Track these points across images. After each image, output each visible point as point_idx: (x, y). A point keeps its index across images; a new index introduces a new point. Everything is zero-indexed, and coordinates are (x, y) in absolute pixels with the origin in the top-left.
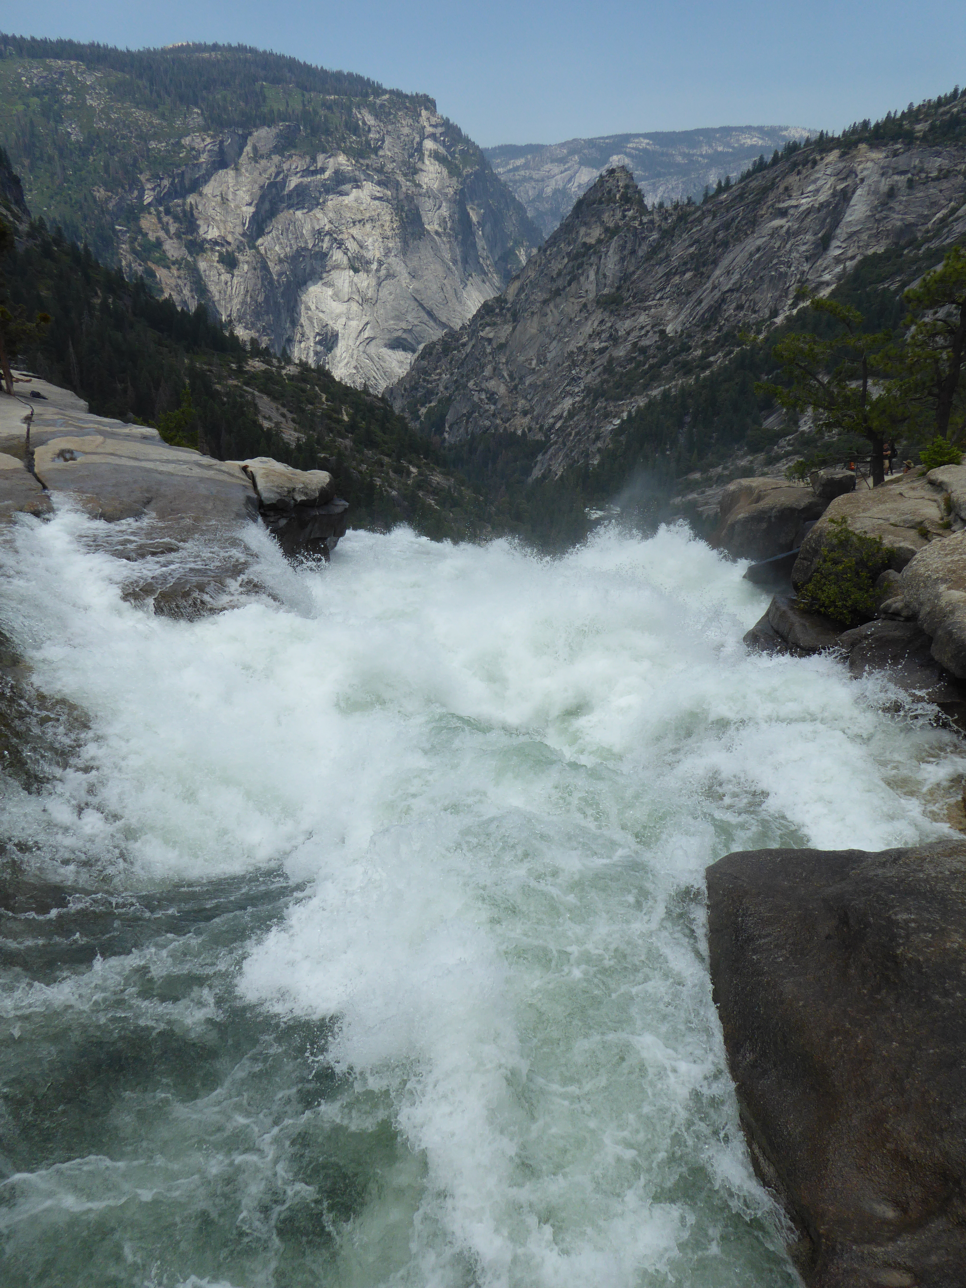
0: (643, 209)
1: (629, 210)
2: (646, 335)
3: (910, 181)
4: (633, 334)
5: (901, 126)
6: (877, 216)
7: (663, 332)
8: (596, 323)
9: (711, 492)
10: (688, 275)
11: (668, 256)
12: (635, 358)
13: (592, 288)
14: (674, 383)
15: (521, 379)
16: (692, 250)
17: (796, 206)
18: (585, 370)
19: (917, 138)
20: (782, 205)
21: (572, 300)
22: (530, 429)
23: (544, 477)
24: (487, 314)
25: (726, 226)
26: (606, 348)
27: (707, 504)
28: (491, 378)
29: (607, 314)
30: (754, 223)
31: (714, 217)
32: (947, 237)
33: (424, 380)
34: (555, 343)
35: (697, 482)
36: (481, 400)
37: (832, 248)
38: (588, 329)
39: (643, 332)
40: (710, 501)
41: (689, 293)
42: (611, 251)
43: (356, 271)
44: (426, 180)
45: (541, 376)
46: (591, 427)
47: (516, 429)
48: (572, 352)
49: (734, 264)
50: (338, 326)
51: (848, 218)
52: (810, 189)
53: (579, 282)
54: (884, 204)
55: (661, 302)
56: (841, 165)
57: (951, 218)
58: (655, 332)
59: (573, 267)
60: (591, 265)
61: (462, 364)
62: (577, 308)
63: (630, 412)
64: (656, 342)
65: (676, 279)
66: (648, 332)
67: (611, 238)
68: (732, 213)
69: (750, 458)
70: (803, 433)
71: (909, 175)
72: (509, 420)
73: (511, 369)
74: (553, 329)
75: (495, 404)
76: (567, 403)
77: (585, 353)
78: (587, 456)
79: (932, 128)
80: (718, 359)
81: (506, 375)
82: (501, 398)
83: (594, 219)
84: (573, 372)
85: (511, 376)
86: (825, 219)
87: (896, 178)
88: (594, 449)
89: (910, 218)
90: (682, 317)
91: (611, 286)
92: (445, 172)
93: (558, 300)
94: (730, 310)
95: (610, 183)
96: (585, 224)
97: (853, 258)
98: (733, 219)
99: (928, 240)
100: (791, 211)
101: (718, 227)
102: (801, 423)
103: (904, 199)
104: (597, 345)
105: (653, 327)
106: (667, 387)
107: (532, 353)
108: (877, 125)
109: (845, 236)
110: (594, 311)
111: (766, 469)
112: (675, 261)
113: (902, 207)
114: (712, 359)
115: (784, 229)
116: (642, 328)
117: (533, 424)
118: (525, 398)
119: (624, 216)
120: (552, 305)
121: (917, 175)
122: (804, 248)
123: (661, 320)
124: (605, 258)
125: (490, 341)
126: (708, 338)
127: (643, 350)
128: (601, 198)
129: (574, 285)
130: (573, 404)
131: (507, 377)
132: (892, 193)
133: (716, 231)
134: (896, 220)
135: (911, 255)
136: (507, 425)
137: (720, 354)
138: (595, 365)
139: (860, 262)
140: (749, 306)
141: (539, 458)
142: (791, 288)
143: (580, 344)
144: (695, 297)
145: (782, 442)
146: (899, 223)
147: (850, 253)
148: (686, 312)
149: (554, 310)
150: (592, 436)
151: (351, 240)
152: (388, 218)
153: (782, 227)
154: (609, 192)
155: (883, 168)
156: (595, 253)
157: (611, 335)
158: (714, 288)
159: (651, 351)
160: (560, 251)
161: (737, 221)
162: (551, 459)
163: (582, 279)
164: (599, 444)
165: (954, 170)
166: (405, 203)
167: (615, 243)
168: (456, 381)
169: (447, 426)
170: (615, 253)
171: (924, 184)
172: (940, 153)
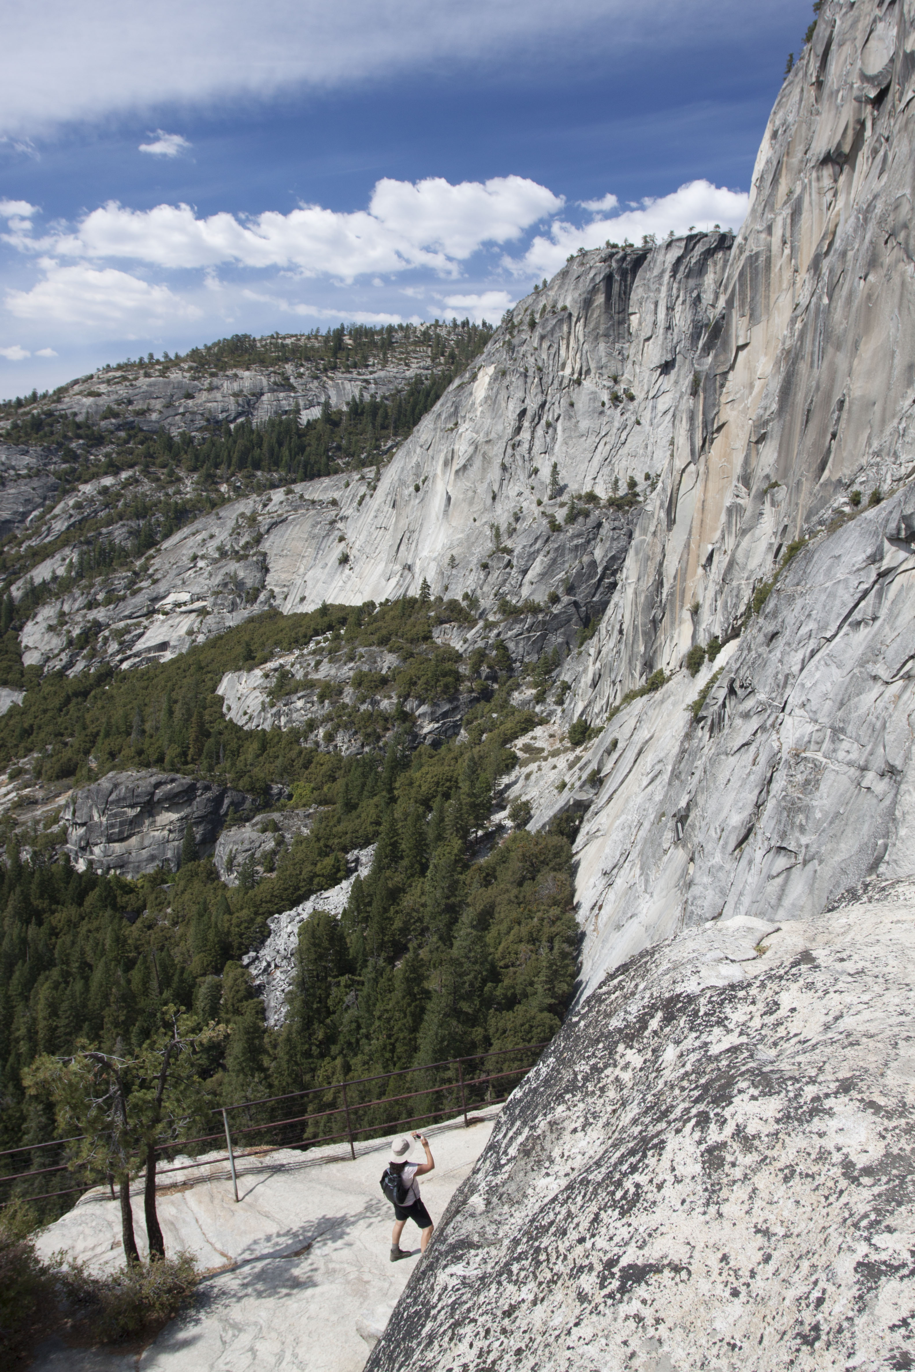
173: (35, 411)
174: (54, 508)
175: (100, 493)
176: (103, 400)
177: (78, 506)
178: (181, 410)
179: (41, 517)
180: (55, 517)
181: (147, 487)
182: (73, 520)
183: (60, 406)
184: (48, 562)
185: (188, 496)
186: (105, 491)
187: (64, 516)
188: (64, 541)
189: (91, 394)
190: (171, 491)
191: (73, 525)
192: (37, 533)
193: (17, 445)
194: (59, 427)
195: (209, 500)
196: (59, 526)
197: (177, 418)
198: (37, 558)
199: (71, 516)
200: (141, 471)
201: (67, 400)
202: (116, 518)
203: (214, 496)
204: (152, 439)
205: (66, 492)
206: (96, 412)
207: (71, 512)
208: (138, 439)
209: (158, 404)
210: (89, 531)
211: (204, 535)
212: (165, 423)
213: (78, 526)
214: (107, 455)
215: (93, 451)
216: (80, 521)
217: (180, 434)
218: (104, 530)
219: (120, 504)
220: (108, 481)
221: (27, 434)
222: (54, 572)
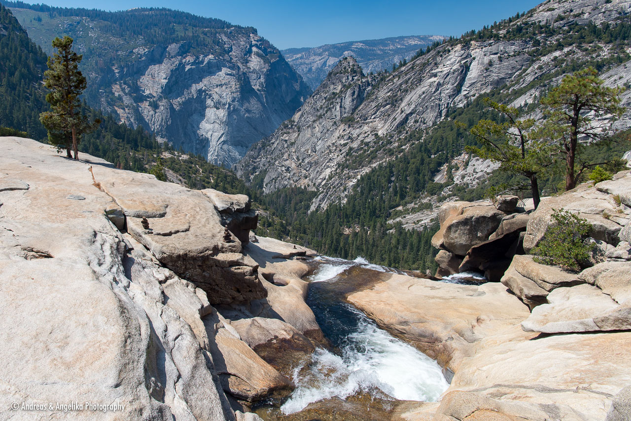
0: (363, 75)
1: (356, 76)
2: (367, 136)
3: (500, 58)
4: (361, 136)
5: (492, 32)
6: (484, 75)
7: (376, 135)
8: (341, 131)
9: (409, 217)
10: (388, 107)
11: (376, 98)
12: (363, 148)
13: (338, 114)
14: (384, 160)
15: (303, 160)
16: (389, 94)
17: (441, 72)
18: (336, 154)
19: (501, 37)
20: (433, 71)
21: (328, 120)
22: (308, 185)
23: (317, 210)
24: (285, 128)
25: (406, 82)
26: (347, 143)
27: (407, 223)
28: (287, 160)
29: (347, 126)
30: (420, 81)
31: (399, 78)
32: (523, 84)
33: (253, 161)
34: (320, 141)
35: (400, 211)
36: (283, 171)
37: (462, 90)
38: (337, 134)
39: (366, 135)
40: (409, 221)
41: (389, 115)
42: (347, 96)
43: (218, 109)
44: (252, 65)
45: (313, 158)
46: (341, 184)
47: (301, 186)
48: (330, 146)
49: (411, 100)
50: (209, 136)
51: (468, 77)
52: (447, 63)
53: (331, 112)
54: (487, 70)
55: (375, 120)
56: (463, 52)
57: (524, 74)
58: (372, 135)
59: (328, 104)
60: (338, 103)
61: (272, 153)
62: (331, 124)
63: (361, 175)
64: (373, 139)
65: (382, 109)
66: (369, 135)
67: (347, 90)
68: (408, 76)
69: (429, 198)
70: (457, 184)
71: (499, 55)
72: (297, 181)
73: (297, 155)
74: (319, 135)
75: (289, 173)
76: (328, 172)
77: (336, 147)
78: (340, 199)
79: (508, 32)
80: (407, 147)
81: (295, 158)
82: (292, 170)
83: (338, 81)
84: (330, 156)
85: (298, 159)
86: (457, 77)
87: (492, 56)
88: (343, 195)
89: (502, 76)
90: (386, 127)
91: (348, 113)
92: (262, 62)
93: (321, 120)
94: (411, 122)
95: (345, 64)
96: (333, 84)
97: (474, 95)
98: (409, 79)
99: (513, 85)
100: (439, 74)
101: (402, 83)
102: (455, 179)
103: (497, 66)
104: (342, 142)
105: (371, 132)
106: (381, 162)
107: (308, 147)
108: (480, 33)
109: (468, 85)
110: (340, 125)
111: (438, 204)
112: (380, 100)
113: (497, 70)
114: (403, 147)
115: (436, 83)
116: (366, 133)
117: (310, 183)
118: (306, 170)
119: (353, 79)
120: (318, 123)
121: (503, 55)
122: (448, 91)
123: (375, 128)
124: (344, 100)
125: (286, 141)
126: (401, 137)
127: (367, 144)
128: (341, 71)
129: (329, 113)
130: (331, 172)
131: (296, 159)
132: (491, 64)
133: (401, 85)
134: (494, 77)
135: (505, 93)
136: (296, 184)
137: (408, 145)
138: (342, 152)
139: (478, 97)
140: (421, 121)
141: (314, 200)
142: (443, 111)
143: (333, 142)
144: (392, 117)
145: (446, 190)
146: (496, 78)
147: (471, 93)
148: (388, 124)
149: (319, 125)
150: (342, 188)
151: (215, 94)
152: (234, 83)
153: (435, 82)
154: (345, 68)
155: (484, 52)
156: (339, 97)
157: (349, 137)
158: (402, 112)
159: (371, 144)
160: (321, 97)
161: (411, 80)
162: (320, 201)
163: (333, 110)
164: (346, 193)
165: (522, 51)
166: (242, 76)
167: (349, 92)
168: (269, 161)
169: (264, 184)
170: (349, 97)
171: (507, 59)
172: (514, 44)
173: (519, 23)
174: (527, 70)
175: (552, 60)
176: (556, 12)
177: (540, 68)
178: (603, 10)
179: (520, 75)
180: (528, 74)
181: (580, 54)
182: (537, 75)
183: (532, 19)
184: (523, 96)
185: (605, 57)
186: (555, 58)
187: (533, 73)
188: (531, 86)
189: (549, 10)
190: (594, 56)
191: (537, 78)
192: (517, 82)
193: (509, 41)
194: (531, 29)
195: (619, 58)
196: (529, 79)
197: (599, 15)
198: (517, 95)
199: (536, 73)
200: (577, 47)
201: (535, 15)
202: (561, 72)
203: (622, 55)
204: (584, 29)
205: (533, 61)
206: (552, 19)
207: (536, 71)
208: (575, 30)
209: (589, 9)
210: (545, 80)
211: (616, 77)
212: (592, 19)
213: (539, 78)
214: (557, 40)
215: (550, 39)
216: (541, 76)
217: (601, 24)
218: (554, 79)
219: (564, 65)
220: (557, 54)
221: (514, 35)
222: (526, 101)
